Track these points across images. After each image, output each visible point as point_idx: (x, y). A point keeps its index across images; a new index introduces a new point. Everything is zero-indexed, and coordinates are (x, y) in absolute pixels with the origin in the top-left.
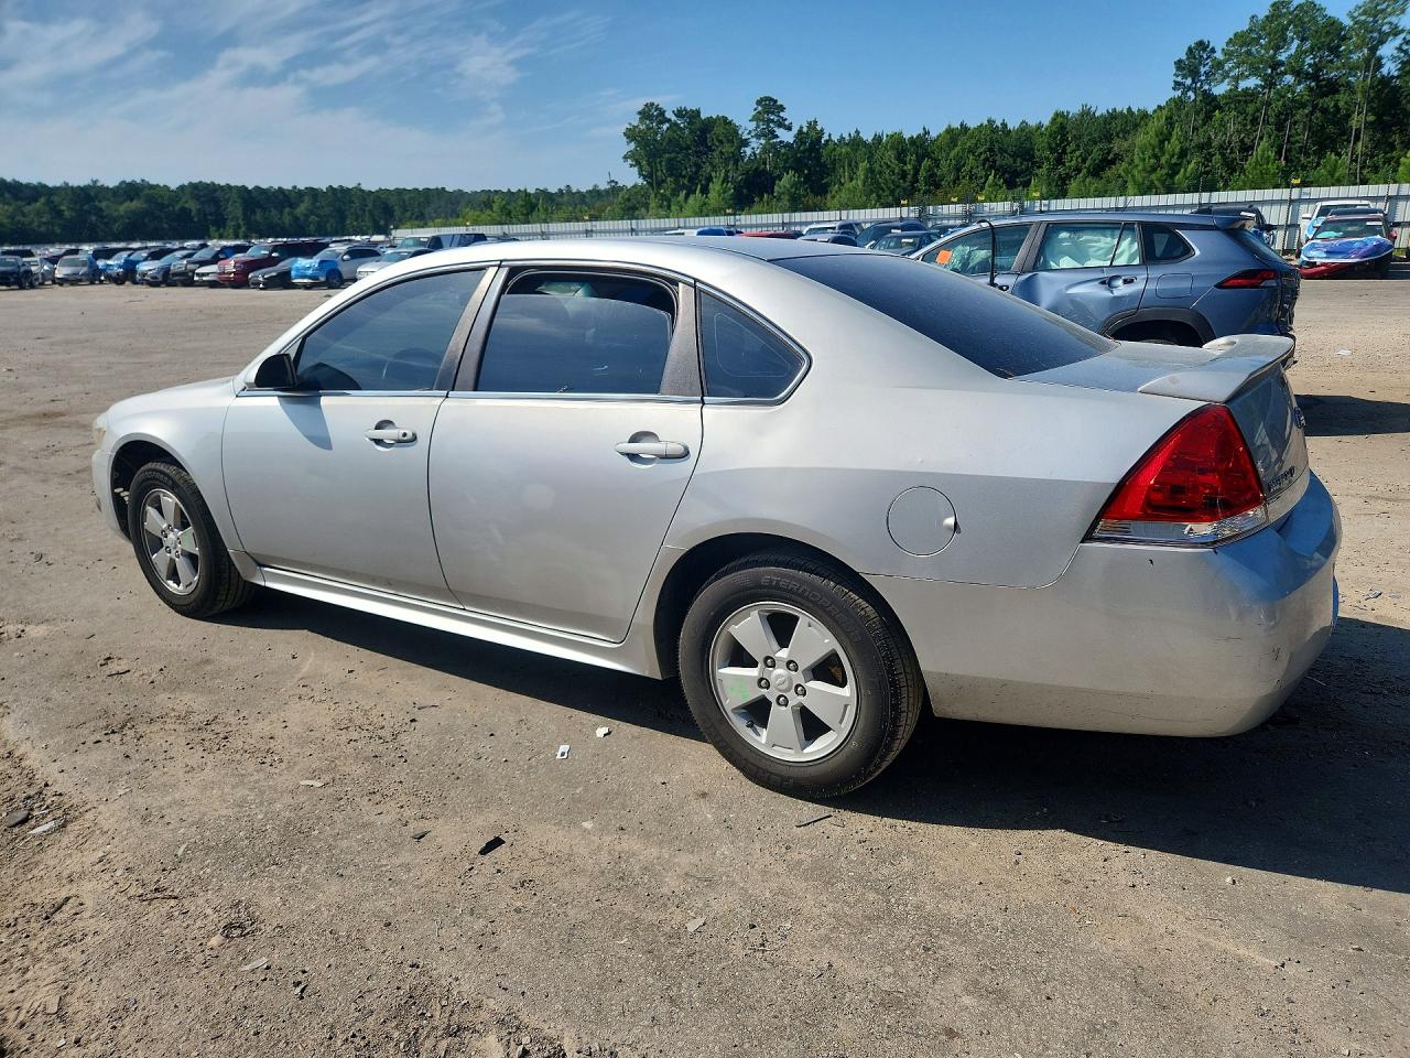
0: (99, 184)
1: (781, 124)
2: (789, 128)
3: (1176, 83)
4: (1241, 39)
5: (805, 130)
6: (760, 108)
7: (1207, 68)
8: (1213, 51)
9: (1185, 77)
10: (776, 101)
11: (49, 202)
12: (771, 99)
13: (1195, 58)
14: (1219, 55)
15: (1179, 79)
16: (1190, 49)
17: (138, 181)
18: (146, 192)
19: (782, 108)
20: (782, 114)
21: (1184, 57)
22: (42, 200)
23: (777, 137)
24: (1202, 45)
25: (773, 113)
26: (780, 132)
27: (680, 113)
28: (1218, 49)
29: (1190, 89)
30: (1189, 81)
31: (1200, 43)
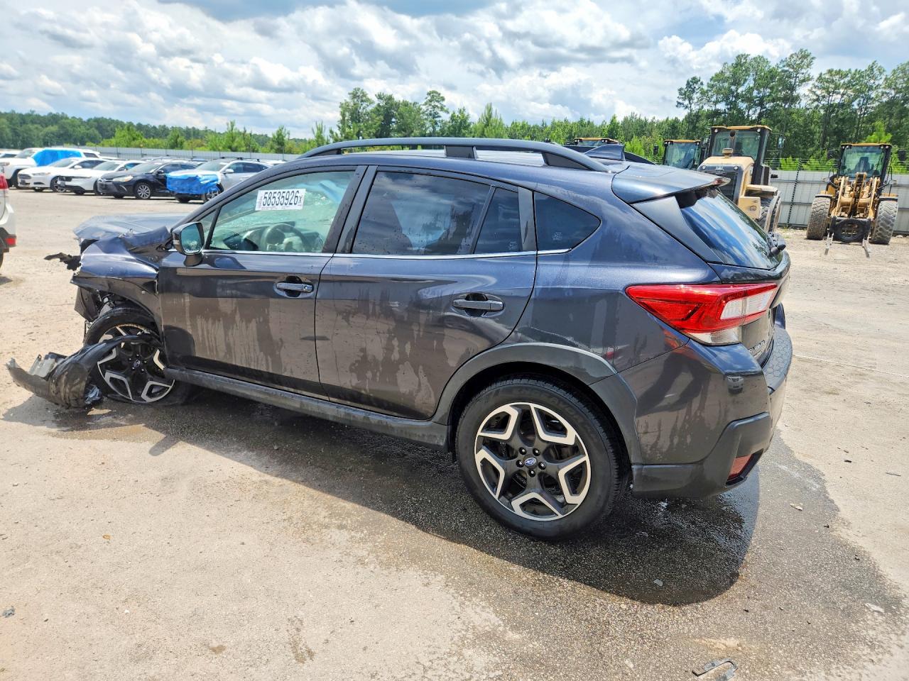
0: (35, 113)
1: (442, 109)
2: (448, 113)
3: (679, 103)
4: (719, 77)
5: (457, 114)
6: (429, 98)
7: (698, 95)
8: (702, 84)
9: (684, 99)
10: (439, 94)
12: (434, 92)
13: (690, 87)
14: (705, 88)
15: (681, 101)
16: (688, 83)
17: (60, 114)
18: (63, 120)
19: (443, 99)
20: (444, 103)
21: (684, 86)
23: (440, 117)
24: (695, 80)
25: (438, 102)
26: (441, 113)
27: (380, 97)
28: (705, 83)
29: (687, 107)
30: (686, 102)
31: (694, 78)
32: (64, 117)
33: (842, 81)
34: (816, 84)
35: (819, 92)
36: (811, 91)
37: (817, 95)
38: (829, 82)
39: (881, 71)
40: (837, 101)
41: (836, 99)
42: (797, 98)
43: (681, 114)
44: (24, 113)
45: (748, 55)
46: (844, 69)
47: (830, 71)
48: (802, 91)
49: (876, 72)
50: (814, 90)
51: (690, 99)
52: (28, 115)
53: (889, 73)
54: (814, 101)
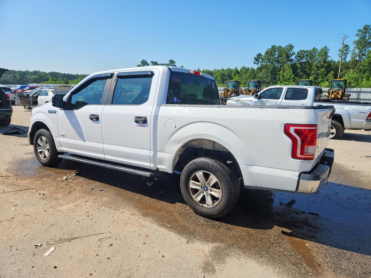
0: (28, 71)
1: (175, 66)
4: (267, 53)
6: (170, 62)
7: (261, 59)
11: (14, 74)
12: (173, 61)
13: (258, 57)
15: (255, 62)
16: (257, 55)
17: (38, 71)
18: (39, 73)
21: (256, 56)
22: (12, 74)
24: (260, 54)
25: (173, 64)
28: (263, 56)
29: (257, 64)
30: (257, 62)
31: (259, 54)
32: (39, 72)
33: (306, 54)
34: (297, 55)
35: (298, 58)
36: (295, 57)
37: (298, 59)
38: (301, 55)
39: (317, 50)
40: (304, 61)
41: (304, 60)
42: (291, 60)
43: (255, 67)
44: (24, 71)
45: (275, 46)
46: (306, 50)
47: (301, 51)
48: (293, 57)
49: (316, 51)
50: (297, 57)
51: (259, 61)
52: (25, 72)
53: (319, 51)
54: (297, 61)
